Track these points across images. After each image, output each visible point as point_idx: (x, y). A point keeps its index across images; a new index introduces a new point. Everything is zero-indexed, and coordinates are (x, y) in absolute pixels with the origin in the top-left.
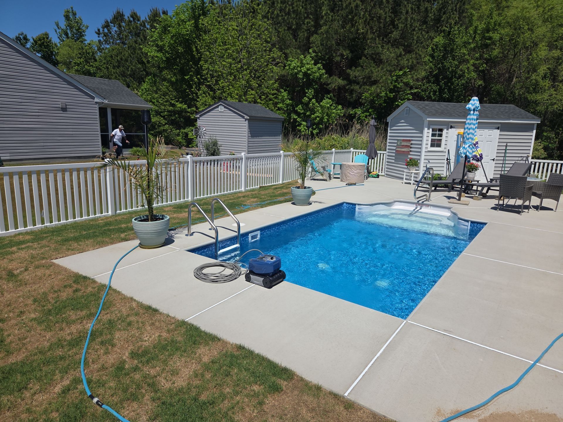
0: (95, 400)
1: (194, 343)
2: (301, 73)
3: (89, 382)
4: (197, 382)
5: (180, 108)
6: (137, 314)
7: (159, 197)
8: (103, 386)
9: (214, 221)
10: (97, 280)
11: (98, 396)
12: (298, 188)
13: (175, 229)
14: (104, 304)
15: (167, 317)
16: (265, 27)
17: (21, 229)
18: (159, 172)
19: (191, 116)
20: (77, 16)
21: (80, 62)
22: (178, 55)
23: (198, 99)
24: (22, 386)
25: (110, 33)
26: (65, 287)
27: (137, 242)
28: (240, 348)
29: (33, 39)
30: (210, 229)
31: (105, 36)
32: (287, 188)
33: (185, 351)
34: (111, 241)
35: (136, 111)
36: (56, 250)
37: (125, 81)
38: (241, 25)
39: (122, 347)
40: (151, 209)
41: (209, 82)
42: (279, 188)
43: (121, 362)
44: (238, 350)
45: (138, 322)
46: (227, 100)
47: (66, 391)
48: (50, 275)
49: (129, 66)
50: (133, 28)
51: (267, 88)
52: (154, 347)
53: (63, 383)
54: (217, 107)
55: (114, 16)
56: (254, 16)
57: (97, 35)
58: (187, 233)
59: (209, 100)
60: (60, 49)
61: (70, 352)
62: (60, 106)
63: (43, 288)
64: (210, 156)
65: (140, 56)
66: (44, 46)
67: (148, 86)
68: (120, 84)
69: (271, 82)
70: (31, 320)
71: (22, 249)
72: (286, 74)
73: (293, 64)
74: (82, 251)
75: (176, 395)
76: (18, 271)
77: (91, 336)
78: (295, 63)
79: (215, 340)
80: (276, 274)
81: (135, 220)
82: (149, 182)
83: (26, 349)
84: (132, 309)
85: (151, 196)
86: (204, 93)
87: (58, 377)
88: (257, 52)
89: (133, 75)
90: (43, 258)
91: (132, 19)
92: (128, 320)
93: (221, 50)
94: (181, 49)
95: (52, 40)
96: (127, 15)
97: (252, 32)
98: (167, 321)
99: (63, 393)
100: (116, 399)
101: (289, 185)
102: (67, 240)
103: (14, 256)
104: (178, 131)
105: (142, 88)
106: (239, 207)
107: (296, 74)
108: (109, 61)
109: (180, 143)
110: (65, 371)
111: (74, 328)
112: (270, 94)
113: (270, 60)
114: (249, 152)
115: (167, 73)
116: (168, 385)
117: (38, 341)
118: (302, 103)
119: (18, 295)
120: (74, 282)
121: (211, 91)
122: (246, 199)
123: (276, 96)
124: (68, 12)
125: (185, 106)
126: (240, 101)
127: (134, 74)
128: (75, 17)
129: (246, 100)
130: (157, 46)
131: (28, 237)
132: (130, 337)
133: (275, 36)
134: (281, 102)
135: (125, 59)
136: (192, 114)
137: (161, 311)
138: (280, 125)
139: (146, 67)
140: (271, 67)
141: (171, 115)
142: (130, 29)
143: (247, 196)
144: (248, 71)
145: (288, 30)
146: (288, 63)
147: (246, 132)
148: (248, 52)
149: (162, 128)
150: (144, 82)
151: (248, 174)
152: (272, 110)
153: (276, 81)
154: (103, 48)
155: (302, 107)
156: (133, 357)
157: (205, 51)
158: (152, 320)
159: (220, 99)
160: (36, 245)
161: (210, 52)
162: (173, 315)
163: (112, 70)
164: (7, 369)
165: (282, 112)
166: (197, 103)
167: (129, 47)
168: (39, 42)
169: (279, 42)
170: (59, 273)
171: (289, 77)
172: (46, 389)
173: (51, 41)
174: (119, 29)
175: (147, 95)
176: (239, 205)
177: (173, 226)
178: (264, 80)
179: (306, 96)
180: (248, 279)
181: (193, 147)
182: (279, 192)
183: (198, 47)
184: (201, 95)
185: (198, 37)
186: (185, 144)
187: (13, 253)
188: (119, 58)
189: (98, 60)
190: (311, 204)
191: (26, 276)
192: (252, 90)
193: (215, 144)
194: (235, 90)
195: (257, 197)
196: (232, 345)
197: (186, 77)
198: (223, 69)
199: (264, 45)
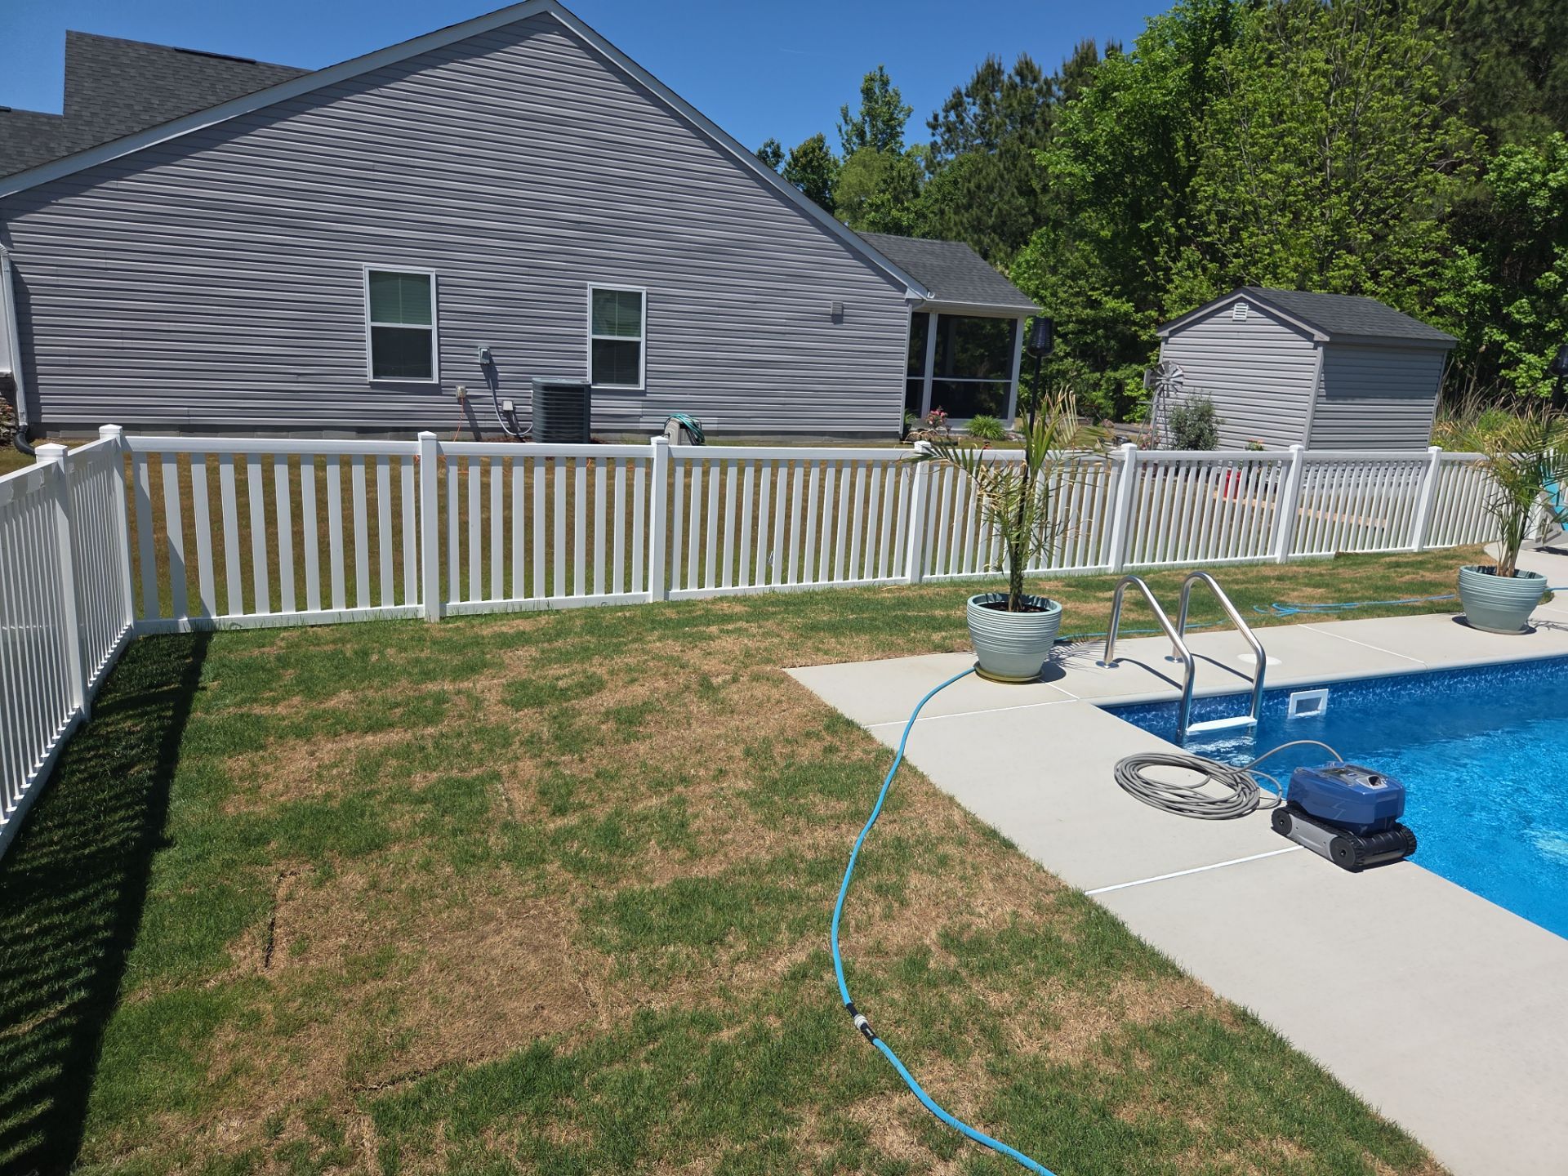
0: (860, 1020)
1: (1107, 962)
2: (1544, 193)
3: (848, 973)
4: (1108, 1069)
5: (1113, 310)
6: (962, 842)
7: (1042, 551)
8: (877, 992)
9: (1185, 636)
10: (874, 734)
11: (866, 1012)
12: (1490, 571)
13: (1069, 643)
14: (888, 796)
15: (1038, 870)
16: (1425, 54)
17: (727, 588)
18: (1052, 484)
19: (1140, 333)
20: (890, 89)
21: (883, 203)
22: (1131, 164)
23: (1169, 286)
24: (715, 933)
25: (962, 122)
26: (808, 735)
27: (970, 659)
28: (1243, 1017)
29: (792, 154)
30: (1169, 658)
31: (949, 130)
32: (1438, 568)
33: (1081, 976)
34: (911, 646)
35: (996, 322)
36: (792, 646)
37: (979, 242)
38: (1343, 56)
39: (922, 914)
40: (1017, 578)
41: (1208, 235)
42: (1407, 564)
43: (919, 949)
44: (1234, 1023)
45: (963, 862)
46: (1259, 286)
47: (798, 975)
48: (779, 702)
49: (994, 204)
50: (1020, 102)
51: (1406, 244)
52: (1001, 939)
53: (794, 956)
54: (1229, 306)
55: (978, 77)
56: (1390, 25)
57: (930, 131)
58: (1102, 660)
59: (1204, 288)
60: (844, 174)
61: (811, 890)
62: (830, 310)
63: (764, 727)
64: (1183, 448)
65: (1027, 175)
66: (812, 167)
67: (1036, 255)
68: (969, 250)
69: (1424, 225)
70: (738, 795)
71: (728, 632)
72: (1482, 198)
73: (1517, 164)
74: (846, 659)
75: (1052, 1080)
76: (720, 679)
77: (856, 864)
78: (1525, 161)
79: (1166, 970)
80: (1382, 831)
81: (975, 601)
82: (1022, 508)
83: (726, 855)
84: (950, 825)
85: (1023, 545)
86: (1190, 267)
87: (784, 936)
88: (1385, 134)
89: (1000, 229)
90: (768, 661)
91: (1017, 80)
92: (942, 850)
93: (1263, 136)
94: (1140, 147)
95: (830, 152)
96: (1009, 70)
97: (1377, 72)
98: (1036, 882)
99: (791, 979)
100: (903, 1034)
101: (1446, 557)
102: (814, 628)
103: (715, 645)
104: (1098, 375)
105: (1020, 259)
106: (1266, 609)
107: (1525, 194)
108: (949, 193)
109: (1099, 408)
110: (799, 929)
111: (823, 836)
112: (1413, 263)
113: (1430, 157)
114: (1314, 445)
115: (1090, 217)
116: (1031, 1049)
117: (749, 844)
118: (1531, 290)
119: (717, 732)
120: (827, 728)
121: (1211, 261)
122: (1287, 584)
123: (1434, 269)
124: (872, 79)
125: (1128, 307)
126: (1301, 288)
127: (1004, 223)
128: (887, 91)
129: (1324, 285)
130: (1076, 145)
131: (738, 609)
132: (943, 893)
133: (1458, 78)
134: (1448, 290)
135: (988, 186)
136: (1144, 327)
137: (1022, 850)
138: (1437, 363)
139: (1036, 203)
140: (1430, 177)
141: (1083, 332)
142: (1010, 105)
143: (1291, 578)
144: (1345, 194)
145: (1513, 52)
146: (1496, 161)
147: (1313, 384)
148: (1355, 136)
149: (1055, 367)
150: (1027, 244)
151: (1302, 512)
152: (1411, 314)
153: (1442, 221)
154: (939, 164)
155: (1532, 304)
156: (946, 947)
157: (1212, 147)
158: (999, 867)
159: (1238, 283)
160: (753, 628)
161: (1227, 149)
162: (1052, 871)
163: (952, 216)
164: (690, 887)
165: (1449, 319)
166: (1166, 296)
167: (1001, 155)
168: (803, 160)
169: (1470, 96)
170: (797, 701)
171: (1495, 207)
172: (759, 957)
173: (826, 154)
174: (984, 110)
175: (1030, 279)
176: (1264, 601)
177: (1064, 634)
178: (1400, 220)
179: (1550, 268)
180: (1281, 824)
181: (1132, 421)
182: (1407, 577)
183: (1194, 137)
184: (1179, 273)
185: (1197, 108)
186: (1111, 412)
187: (711, 638)
188: (972, 185)
189: (922, 193)
190: (1532, 631)
191: (734, 694)
192: (1350, 251)
193: (1205, 414)
194: (1292, 255)
195: (1327, 586)
196: (1217, 1001)
197: (1143, 226)
198: (1263, 194)
199: (1416, 109)
